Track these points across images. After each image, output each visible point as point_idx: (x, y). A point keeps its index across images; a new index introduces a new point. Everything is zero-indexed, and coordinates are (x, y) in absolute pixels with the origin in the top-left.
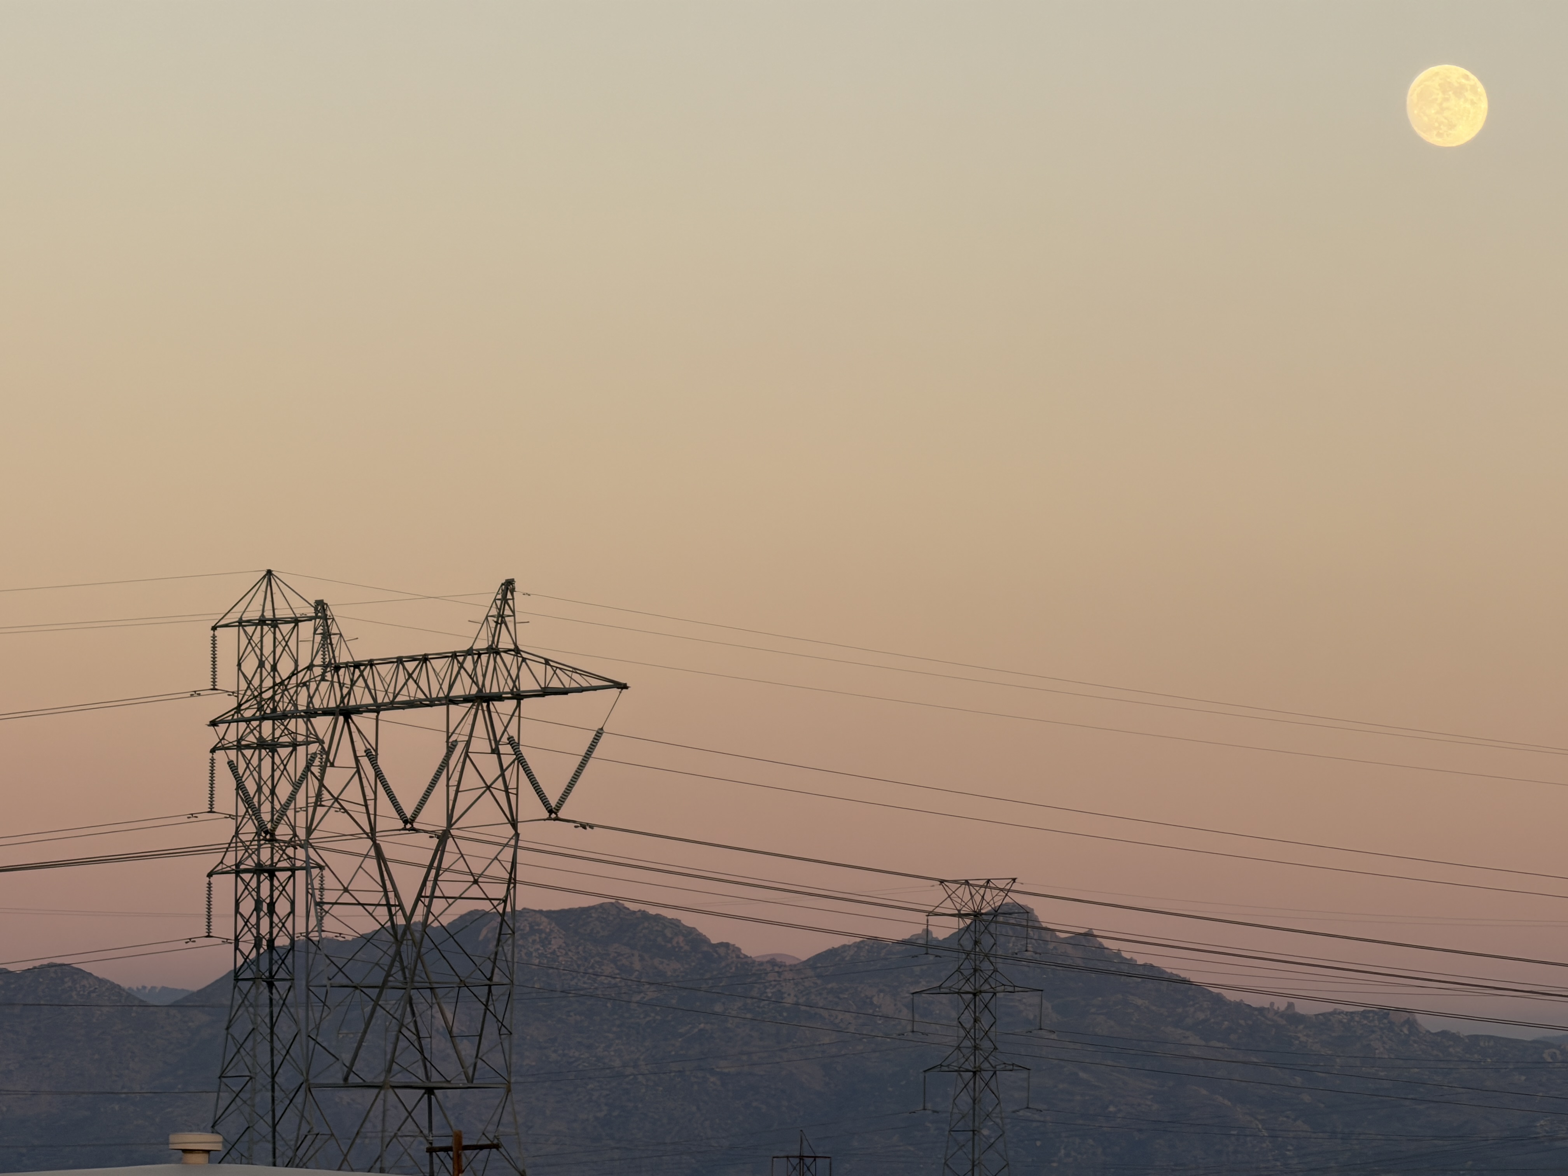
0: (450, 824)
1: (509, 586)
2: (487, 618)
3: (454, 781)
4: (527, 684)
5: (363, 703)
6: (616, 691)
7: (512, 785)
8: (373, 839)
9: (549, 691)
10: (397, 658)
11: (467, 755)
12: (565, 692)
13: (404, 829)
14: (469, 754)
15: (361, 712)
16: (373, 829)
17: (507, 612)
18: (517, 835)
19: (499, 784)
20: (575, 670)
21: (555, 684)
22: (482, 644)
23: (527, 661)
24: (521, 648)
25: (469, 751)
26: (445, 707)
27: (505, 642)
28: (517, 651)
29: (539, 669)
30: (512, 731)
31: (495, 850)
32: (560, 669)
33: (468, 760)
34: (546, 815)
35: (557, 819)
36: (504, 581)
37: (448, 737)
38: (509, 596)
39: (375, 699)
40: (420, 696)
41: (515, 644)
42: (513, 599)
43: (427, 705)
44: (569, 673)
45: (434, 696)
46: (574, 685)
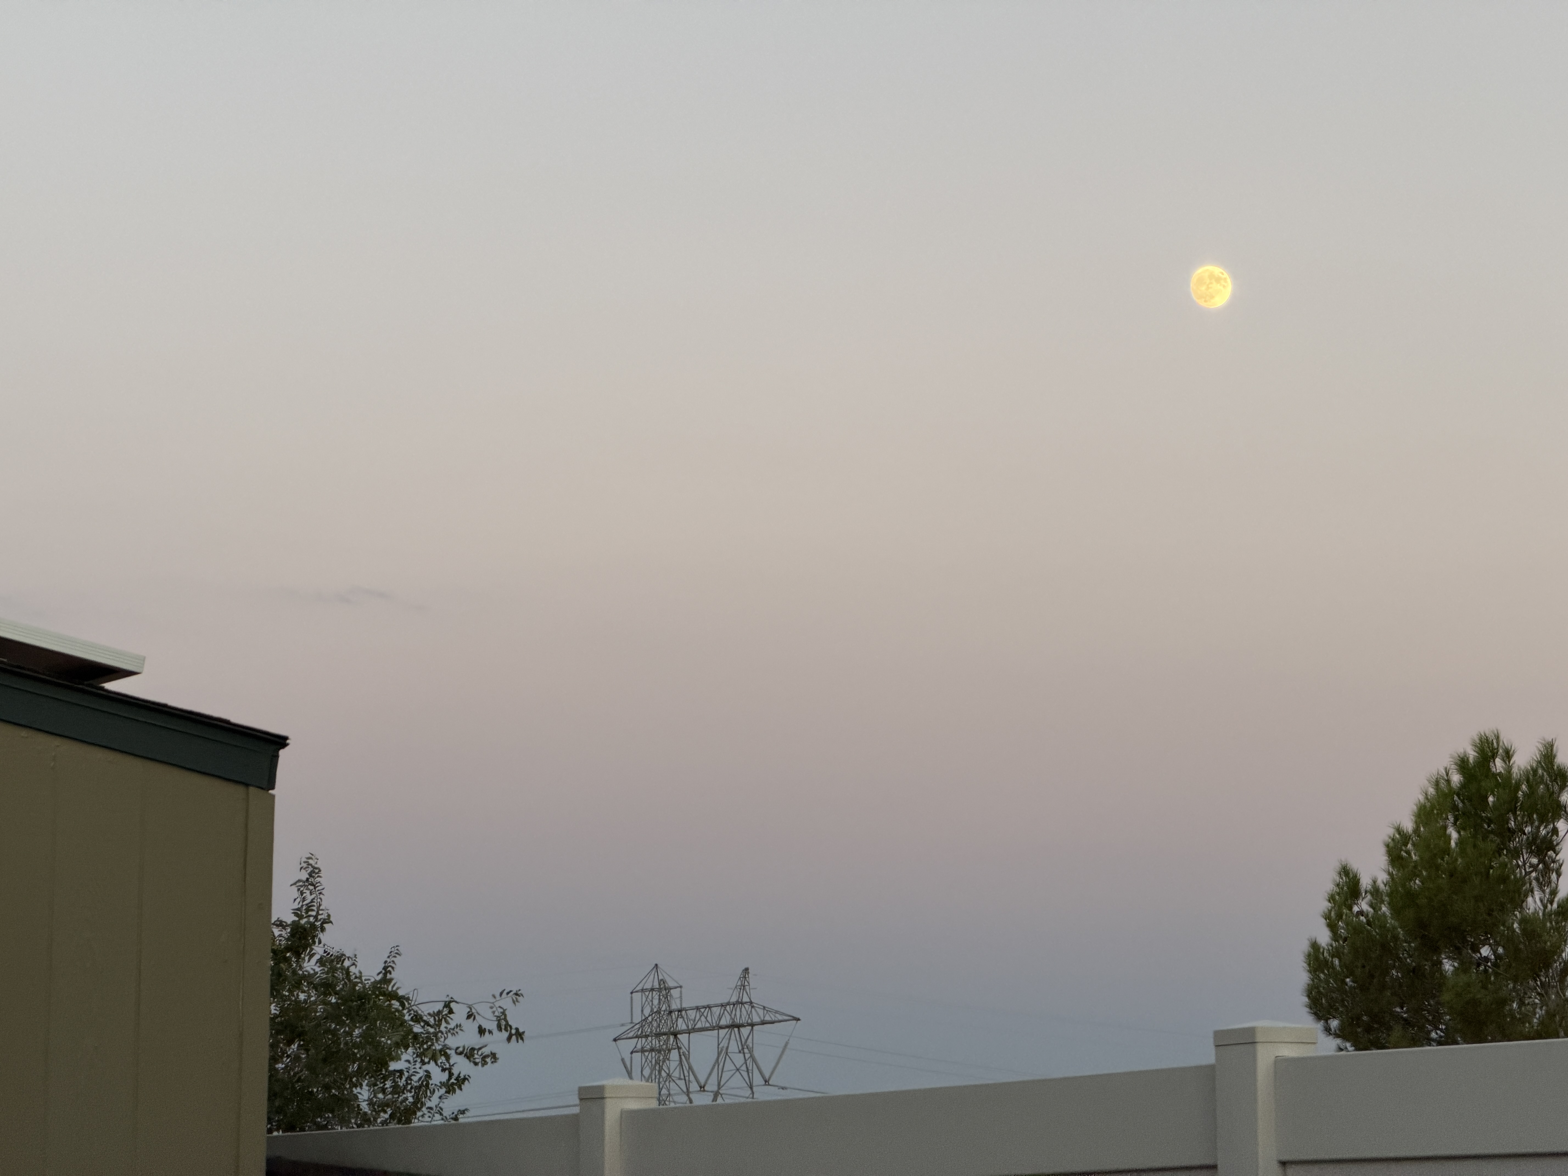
0: (719, 1088)
1: (746, 970)
2: (736, 987)
3: (721, 1067)
4: (756, 1019)
5: (682, 1029)
6: (795, 1022)
7: (750, 1068)
8: (688, 1095)
9: (765, 1022)
10: (696, 1007)
11: (727, 1053)
12: (772, 1022)
13: (701, 1091)
14: (728, 1054)
15: (682, 1034)
16: (688, 1089)
17: (746, 983)
19: (744, 1068)
20: (777, 1012)
21: (767, 1018)
22: (734, 999)
23: (756, 1008)
24: (753, 1001)
25: (729, 1051)
26: (717, 1031)
27: (746, 999)
28: (751, 1003)
29: (761, 1012)
32: (769, 1011)
33: (727, 1056)
34: (764, 1083)
35: (769, 1085)
36: (743, 968)
37: (719, 1045)
38: (747, 976)
39: (688, 1027)
40: (708, 1025)
41: (750, 999)
42: (748, 977)
43: (710, 1030)
44: (773, 1013)
45: (714, 1025)
46: (776, 1019)
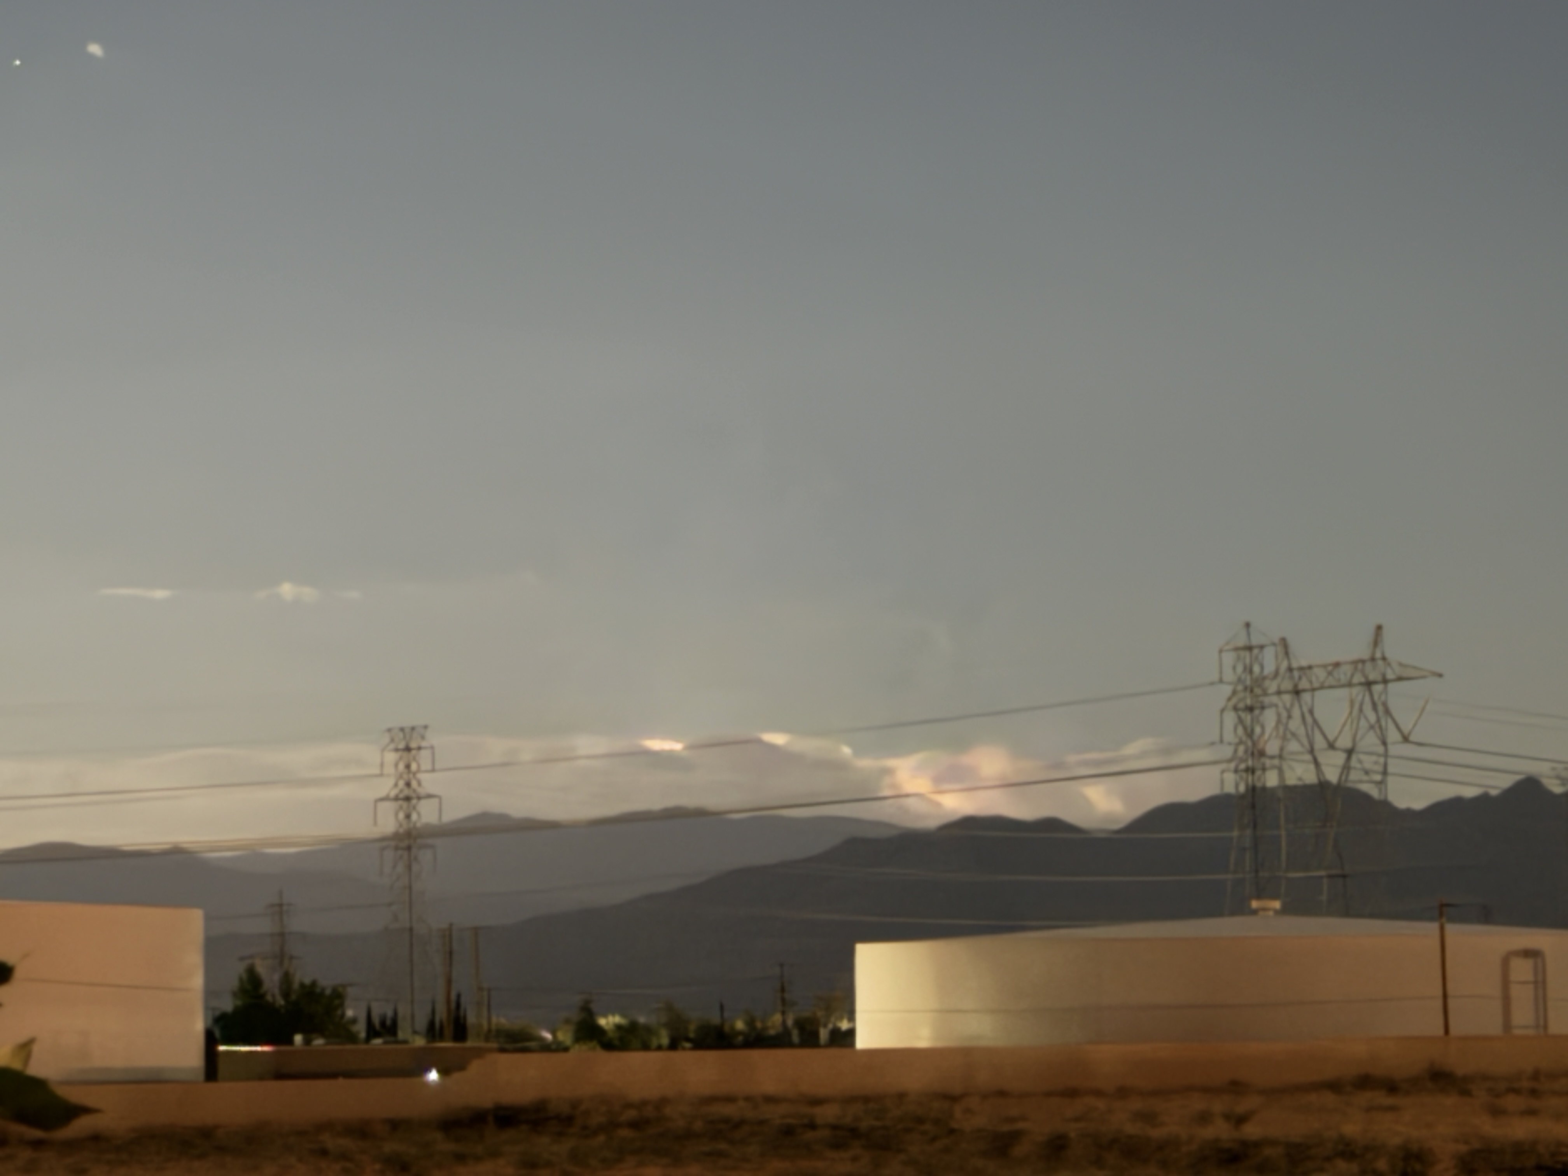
0: (1353, 745)
1: (1379, 628)
2: (1369, 644)
3: (1354, 724)
4: (1390, 675)
5: (1306, 687)
6: (1437, 678)
7: (1384, 724)
8: (1313, 754)
9: (1402, 678)
10: (1323, 664)
12: (1411, 679)
13: (1329, 749)
15: (1305, 692)
16: (1312, 749)
17: (1379, 640)
18: (1386, 750)
19: (1377, 724)
20: (1416, 668)
21: (1405, 675)
22: (1367, 656)
23: (1391, 665)
24: (1386, 657)
25: (1362, 709)
26: (1348, 688)
27: (1378, 655)
28: (1384, 659)
29: (1397, 668)
30: (1383, 698)
31: (1374, 758)
32: (1407, 667)
33: (1361, 714)
34: (1402, 740)
35: (1408, 742)
36: (1377, 626)
37: (1351, 702)
39: (1312, 685)
40: (1336, 683)
41: (1383, 656)
42: (1382, 634)
43: (1340, 687)
44: (1412, 670)
45: (1343, 682)
46: (1415, 675)
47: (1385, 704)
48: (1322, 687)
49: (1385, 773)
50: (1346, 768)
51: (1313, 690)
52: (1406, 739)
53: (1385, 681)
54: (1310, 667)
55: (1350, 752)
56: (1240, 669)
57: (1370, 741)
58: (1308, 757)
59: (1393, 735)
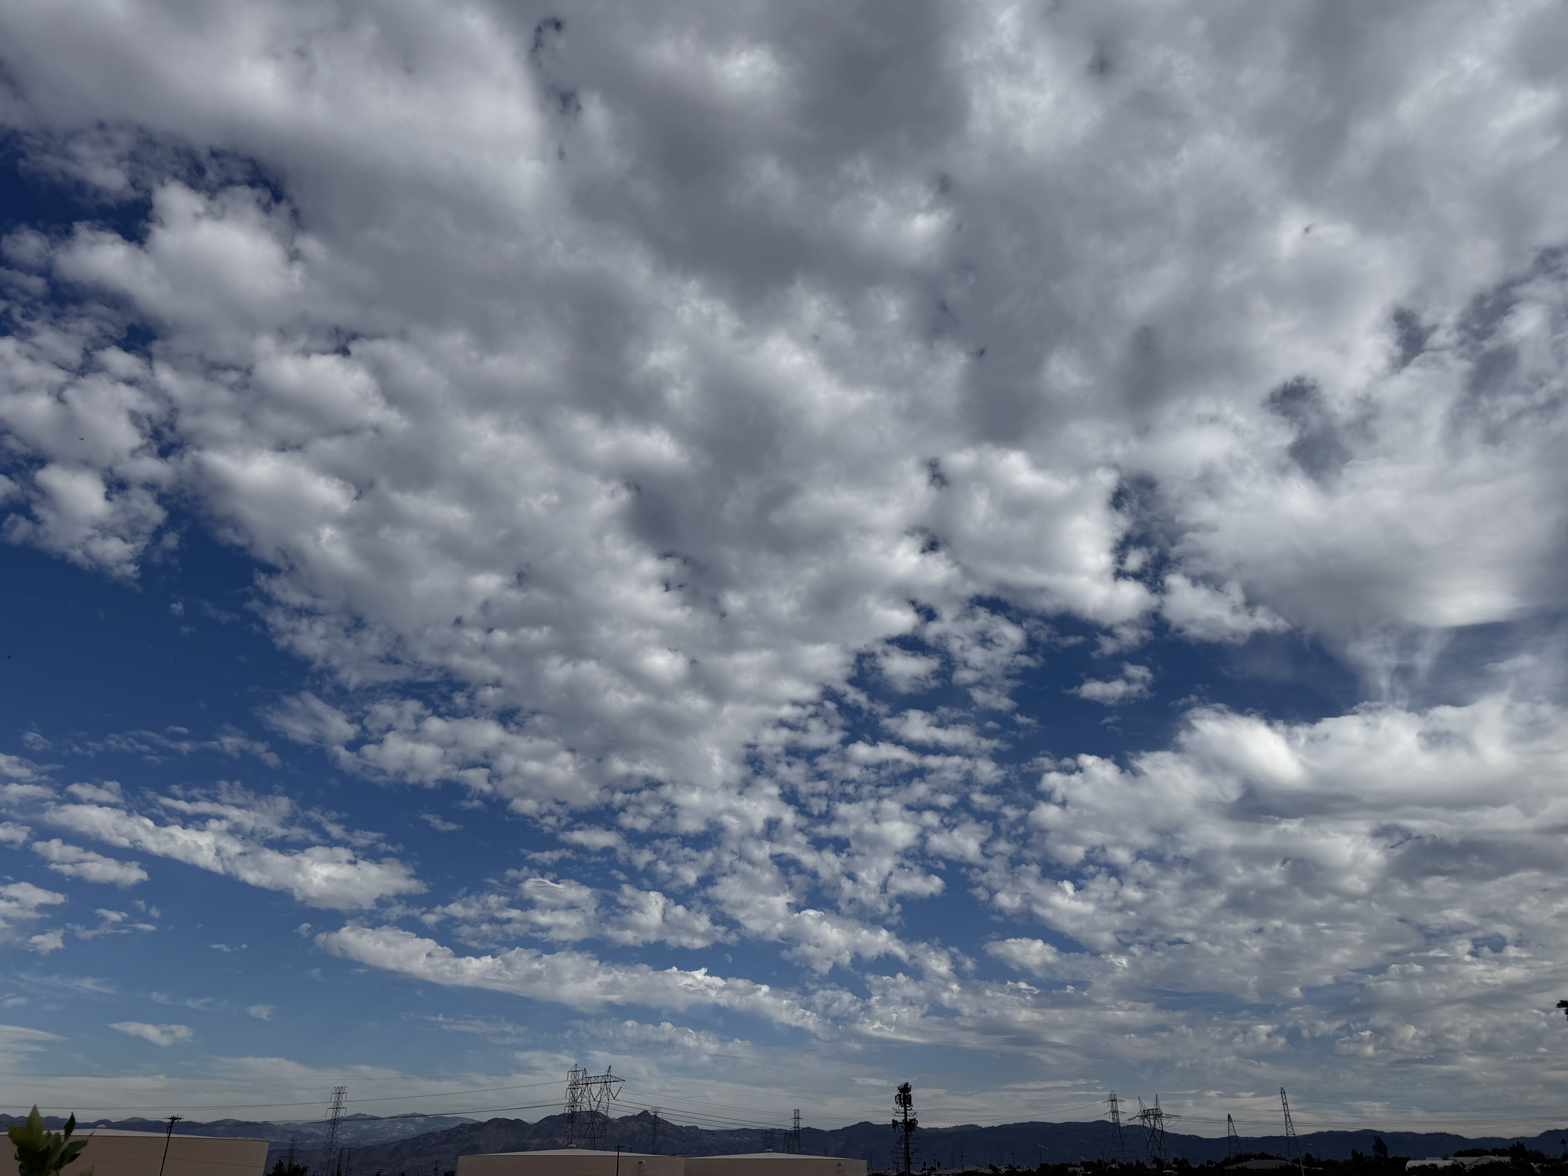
18: (609, 1102)
30: (609, 1086)
31: (605, 1104)
47: (609, 1089)
48: (594, 1083)
49: (608, 1108)
50: (598, 1106)
51: (591, 1083)
52: (614, 1098)
53: (610, 1082)
54: (591, 1077)
55: (599, 1102)
56: (573, 1077)
57: (606, 1098)
58: (588, 1103)
59: (611, 1097)
